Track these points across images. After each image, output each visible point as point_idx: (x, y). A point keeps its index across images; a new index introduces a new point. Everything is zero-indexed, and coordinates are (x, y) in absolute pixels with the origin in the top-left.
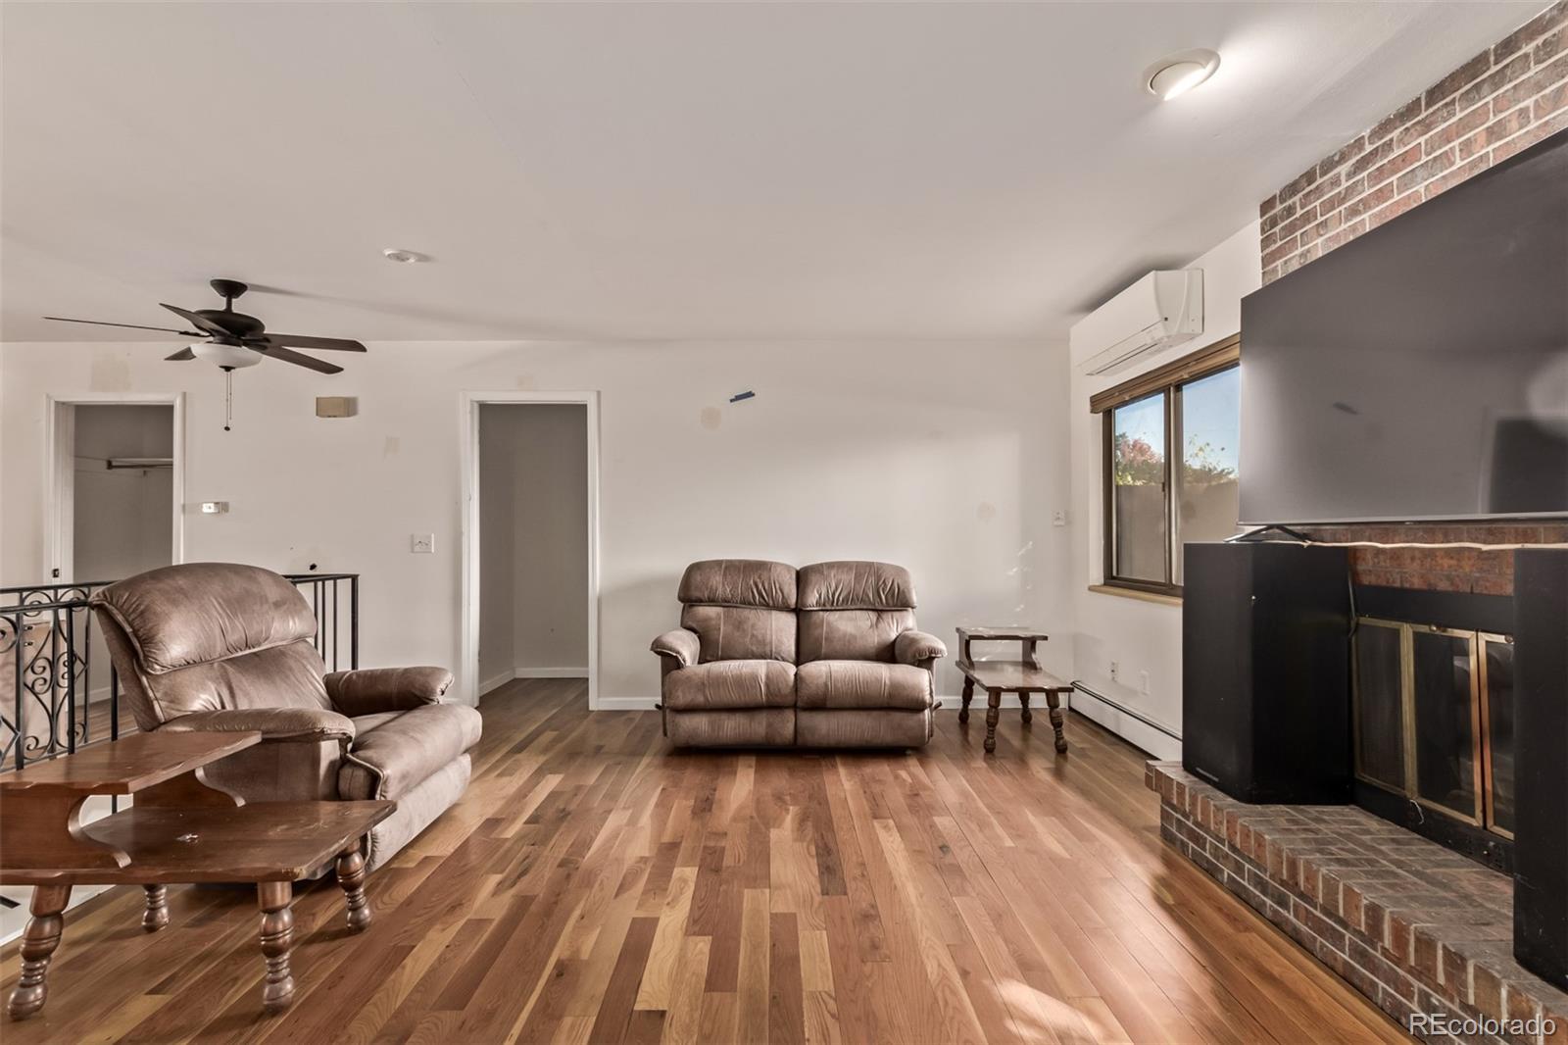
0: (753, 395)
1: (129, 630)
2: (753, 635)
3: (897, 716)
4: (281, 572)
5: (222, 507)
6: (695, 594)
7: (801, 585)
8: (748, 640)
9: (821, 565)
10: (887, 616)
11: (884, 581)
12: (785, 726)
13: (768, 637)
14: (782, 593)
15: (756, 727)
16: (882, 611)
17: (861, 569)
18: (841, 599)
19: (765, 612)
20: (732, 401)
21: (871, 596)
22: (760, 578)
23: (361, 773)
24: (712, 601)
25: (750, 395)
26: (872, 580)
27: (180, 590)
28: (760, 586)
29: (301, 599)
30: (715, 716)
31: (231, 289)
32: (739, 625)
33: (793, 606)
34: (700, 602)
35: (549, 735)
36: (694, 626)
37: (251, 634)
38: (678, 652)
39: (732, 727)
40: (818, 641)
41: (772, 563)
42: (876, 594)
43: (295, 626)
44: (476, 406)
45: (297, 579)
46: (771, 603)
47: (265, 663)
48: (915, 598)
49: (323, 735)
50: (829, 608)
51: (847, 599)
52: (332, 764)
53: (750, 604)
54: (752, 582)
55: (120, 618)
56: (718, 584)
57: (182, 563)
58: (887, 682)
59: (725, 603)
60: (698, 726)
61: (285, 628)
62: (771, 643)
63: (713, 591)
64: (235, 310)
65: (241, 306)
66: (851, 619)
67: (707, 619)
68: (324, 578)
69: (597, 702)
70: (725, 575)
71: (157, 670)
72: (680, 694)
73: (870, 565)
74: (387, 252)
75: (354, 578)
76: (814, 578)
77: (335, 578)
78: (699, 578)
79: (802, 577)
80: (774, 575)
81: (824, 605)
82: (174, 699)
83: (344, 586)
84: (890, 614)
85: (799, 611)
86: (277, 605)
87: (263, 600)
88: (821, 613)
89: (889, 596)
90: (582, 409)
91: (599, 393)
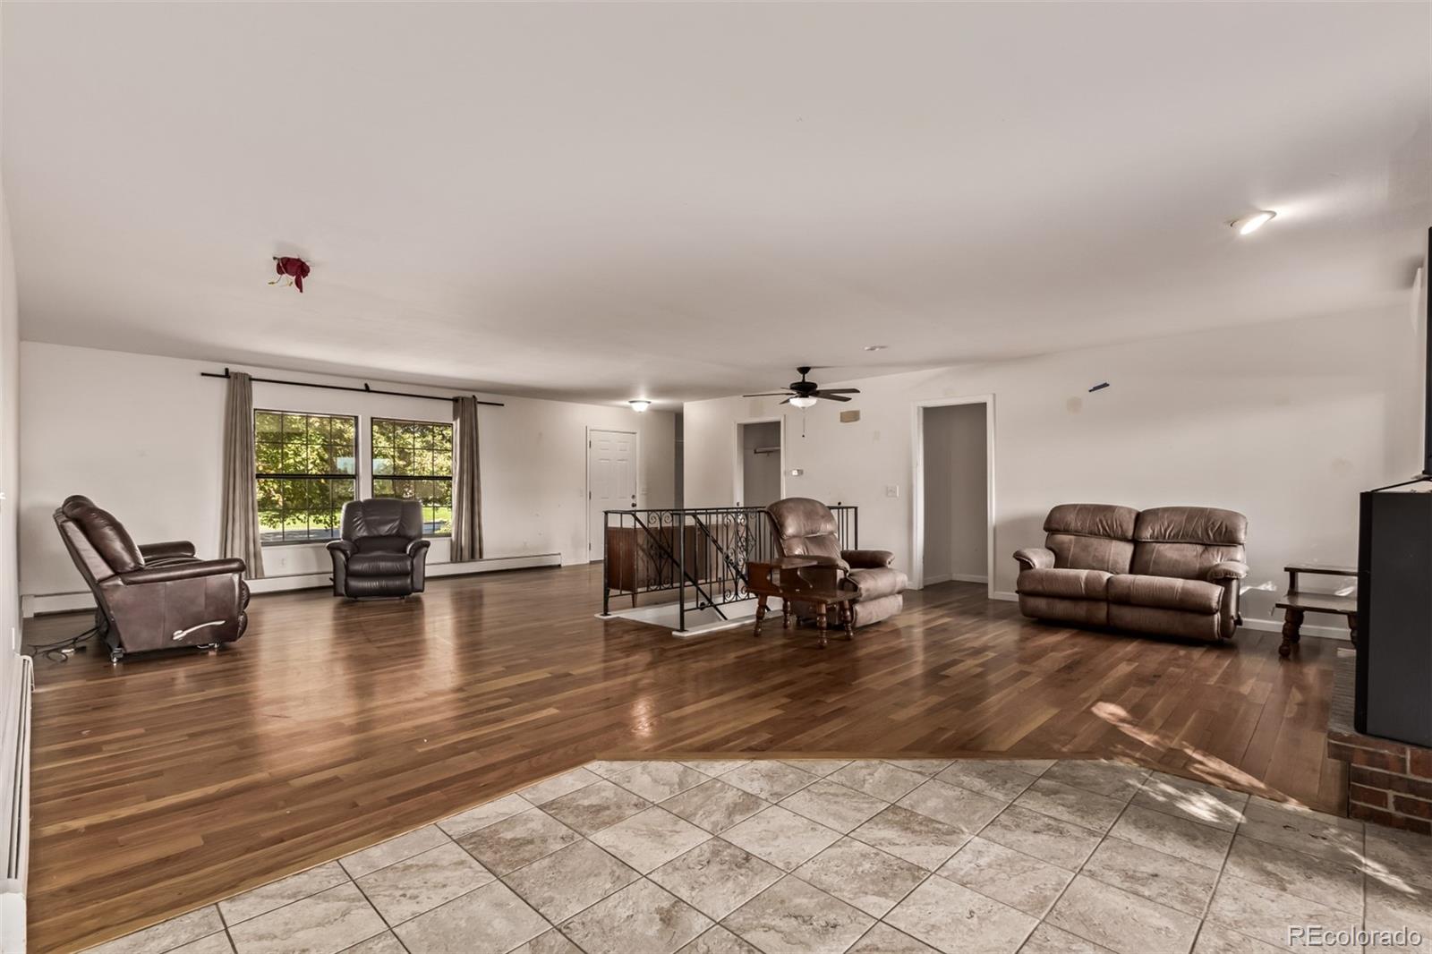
0: (1108, 385)
1: (776, 521)
2: (1095, 556)
3: (1189, 617)
4: (827, 505)
5: (800, 472)
6: (1055, 526)
7: (1139, 523)
8: (1090, 558)
9: (1158, 509)
10: (1211, 549)
11: (1213, 523)
12: (1101, 612)
13: (1107, 557)
14: (1121, 527)
15: (1080, 610)
16: (1210, 545)
17: (1193, 514)
18: (1172, 534)
19: (1107, 541)
20: (1090, 391)
21: (1200, 533)
22: (1105, 516)
23: (851, 585)
24: (1067, 531)
25: (1105, 385)
26: (1203, 521)
27: (791, 508)
28: (1104, 523)
29: (832, 516)
30: (1050, 600)
31: (804, 370)
32: (1086, 548)
33: (1130, 538)
34: (1057, 531)
35: (956, 605)
36: (1053, 547)
37: (814, 528)
38: (1029, 559)
39: (1062, 608)
40: (1147, 563)
41: (1116, 507)
42: (1205, 534)
43: (829, 527)
44: (921, 410)
45: (831, 508)
46: (1112, 535)
47: (819, 541)
48: (1242, 537)
49: (837, 567)
50: (1161, 540)
51: (1176, 535)
52: (841, 580)
53: (1096, 535)
54: (1098, 520)
55: (773, 516)
56: (1072, 520)
57: (784, 498)
58: (1179, 590)
59: (1077, 533)
60: (1041, 604)
61: (827, 527)
62: (1108, 562)
63: (1068, 524)
64: (807, 380)
65: (809, 378)
66: (1177, 550)
67: (1063, 543)
68: (843, 508)
69: (991, 595)
70: (1078, 514)
71: (785, 537)
72: (1027, 583)
73: (1202, 510)
74: (866, 348)
75: (856, 508)
76: (1149, 518)
77: (847, 508)
78: (1058, 515)
79: (1140, 518)
80: (1116, 514)
81: (1157, 538)
82: (790, 549)
83: (851, 512)
84: (1216, 548)
85: (1136, 542)
86: (823, 517)
87: (817, 513)
88: (1154, 544)
89: (1217, 534)
90: (984, 405)
91: (994, 395)
